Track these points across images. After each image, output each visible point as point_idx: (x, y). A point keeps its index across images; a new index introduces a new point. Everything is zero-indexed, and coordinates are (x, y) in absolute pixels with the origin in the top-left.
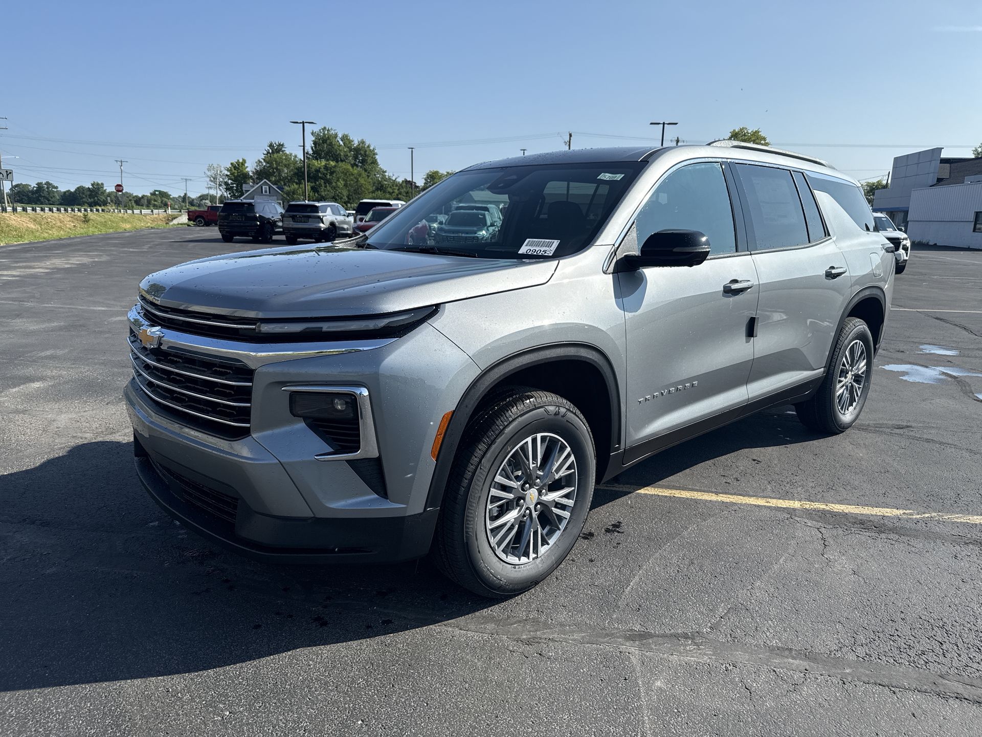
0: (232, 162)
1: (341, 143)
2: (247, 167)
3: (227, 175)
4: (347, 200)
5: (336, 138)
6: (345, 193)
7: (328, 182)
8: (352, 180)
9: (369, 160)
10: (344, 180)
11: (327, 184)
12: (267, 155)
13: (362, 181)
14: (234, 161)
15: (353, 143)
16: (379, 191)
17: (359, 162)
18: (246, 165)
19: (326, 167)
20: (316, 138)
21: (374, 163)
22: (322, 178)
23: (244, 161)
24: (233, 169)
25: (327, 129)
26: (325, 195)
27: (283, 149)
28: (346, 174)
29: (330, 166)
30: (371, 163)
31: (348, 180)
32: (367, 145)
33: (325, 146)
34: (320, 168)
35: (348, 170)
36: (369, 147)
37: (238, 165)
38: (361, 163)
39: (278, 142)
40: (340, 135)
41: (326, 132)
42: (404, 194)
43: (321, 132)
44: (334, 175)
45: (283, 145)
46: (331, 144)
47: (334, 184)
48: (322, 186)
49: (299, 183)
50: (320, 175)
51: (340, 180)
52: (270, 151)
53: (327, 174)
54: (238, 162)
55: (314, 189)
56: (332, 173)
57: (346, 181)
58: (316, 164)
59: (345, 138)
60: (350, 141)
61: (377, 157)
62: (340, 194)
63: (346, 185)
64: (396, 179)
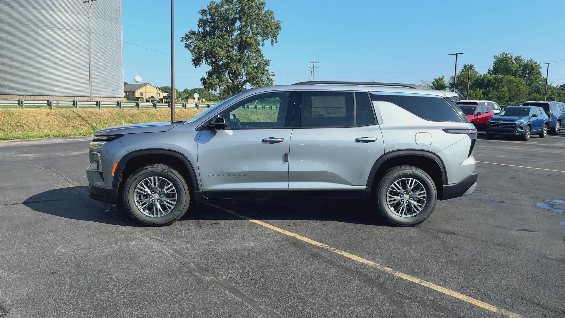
0: (435, 78)
1: (514, 62)
2: (444, 81)
3: (431, 86)
4: (508, 99)
5: (511, 58)
6: (507, 95)
7: (495, 88)
8: (514, 87)
9: (534, 72)
10: (507, 86)
11: (495, 90)
12: (462, 72)
13: (521, 87)
14: (437, 78)
15: (523, 62)
16: (535, 93)
17: (527, 74)
18: (444, 80)
19: (495, 79)
20: (497, 60)
21: (538, 74)
22: (491, 86)
23: (443, 77)
24: (435, 83)
25: (506, 53)
26: (492, 97)
27: (473, 68)
28: (510, 83)
29: (498, 78)
30: (536, 74)
31: (511, 86)
32: (534, 62)
33: (502, 64)
34: (491, 80)
35: (511, 80)
36: (535, 63)
37: (439, 80)
38: (528, 74)
39: (470, 64)
40: (514, 57)
41: (505, 56)
42: (556, 95)
43: (501, 56)
44: (500, 84)
45: (473, 66)
46: (506, 63)
47: (500, 90)
48: (491, 91)
49: (474, 90)
50: (490, 84)
51: (505, 87)
52: (464, 70)
53: (495, 83)
54: (439, 78)
55: (484, 93)
56: (499, 83)
57: (509, 87)
58: (489, 77)
59: (518, 59)
60: (521, 61)
61: (541, 70)
62: (503, 96)
63: (509, 90)
64: (551, 84)
